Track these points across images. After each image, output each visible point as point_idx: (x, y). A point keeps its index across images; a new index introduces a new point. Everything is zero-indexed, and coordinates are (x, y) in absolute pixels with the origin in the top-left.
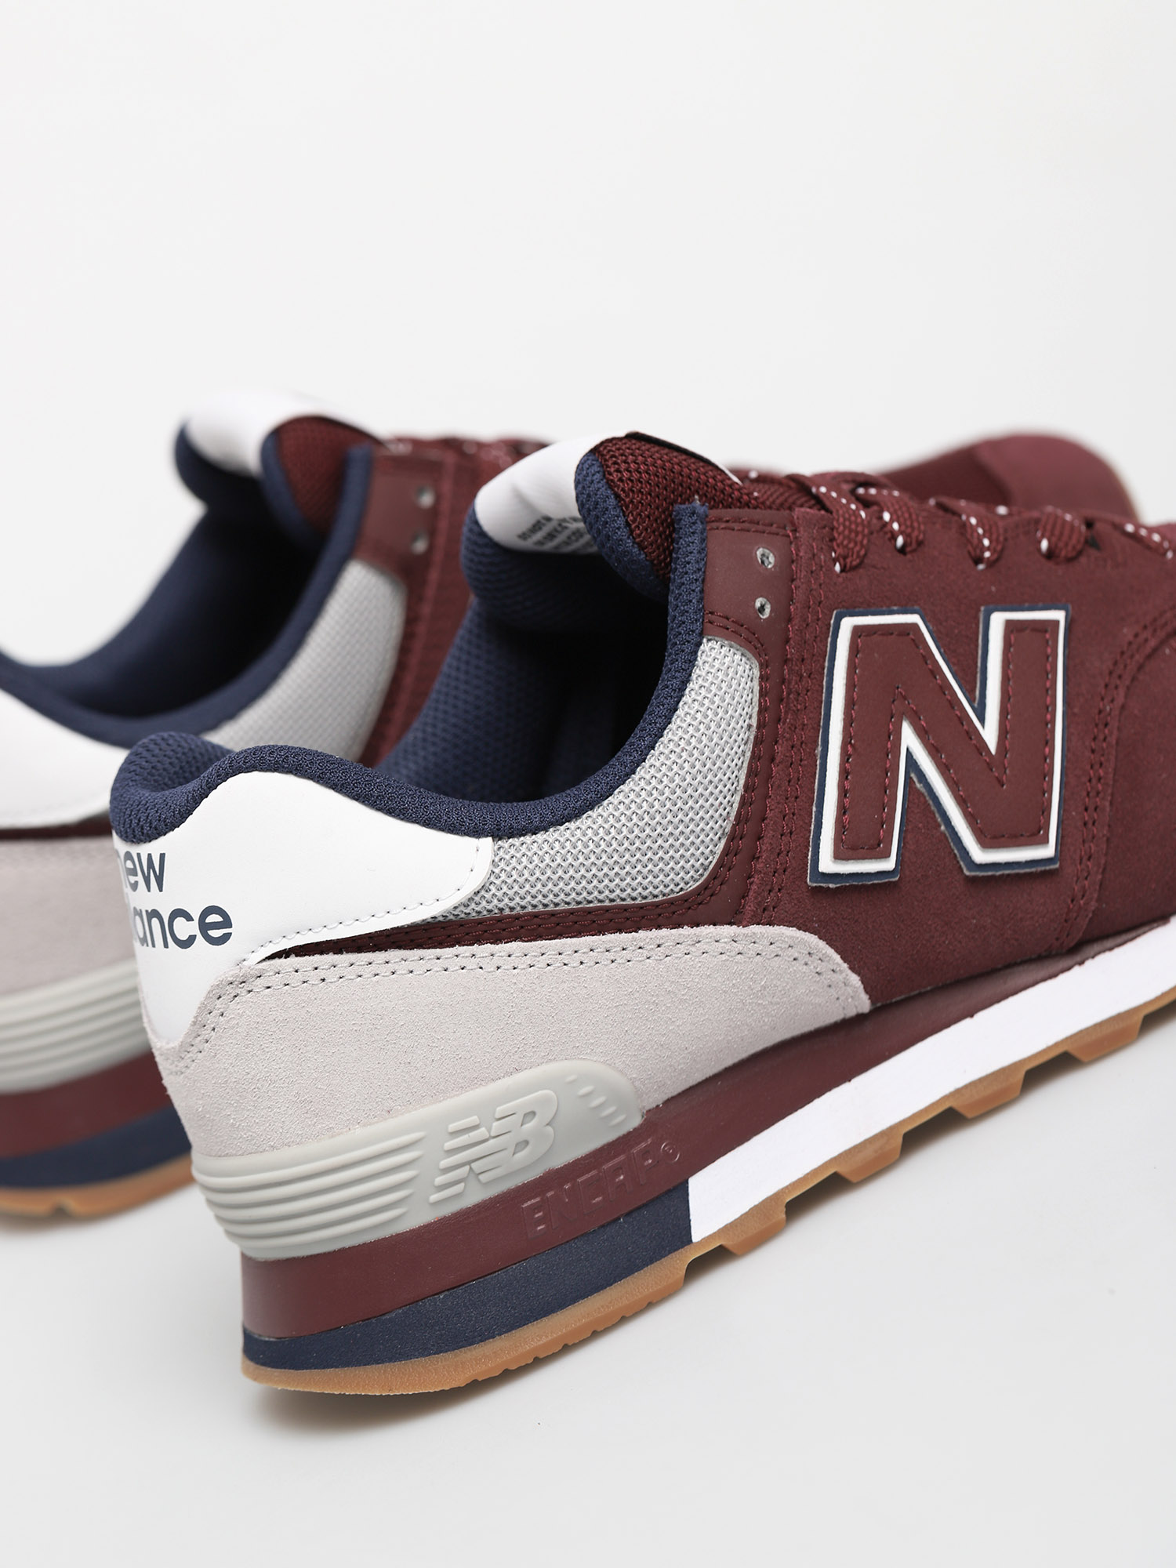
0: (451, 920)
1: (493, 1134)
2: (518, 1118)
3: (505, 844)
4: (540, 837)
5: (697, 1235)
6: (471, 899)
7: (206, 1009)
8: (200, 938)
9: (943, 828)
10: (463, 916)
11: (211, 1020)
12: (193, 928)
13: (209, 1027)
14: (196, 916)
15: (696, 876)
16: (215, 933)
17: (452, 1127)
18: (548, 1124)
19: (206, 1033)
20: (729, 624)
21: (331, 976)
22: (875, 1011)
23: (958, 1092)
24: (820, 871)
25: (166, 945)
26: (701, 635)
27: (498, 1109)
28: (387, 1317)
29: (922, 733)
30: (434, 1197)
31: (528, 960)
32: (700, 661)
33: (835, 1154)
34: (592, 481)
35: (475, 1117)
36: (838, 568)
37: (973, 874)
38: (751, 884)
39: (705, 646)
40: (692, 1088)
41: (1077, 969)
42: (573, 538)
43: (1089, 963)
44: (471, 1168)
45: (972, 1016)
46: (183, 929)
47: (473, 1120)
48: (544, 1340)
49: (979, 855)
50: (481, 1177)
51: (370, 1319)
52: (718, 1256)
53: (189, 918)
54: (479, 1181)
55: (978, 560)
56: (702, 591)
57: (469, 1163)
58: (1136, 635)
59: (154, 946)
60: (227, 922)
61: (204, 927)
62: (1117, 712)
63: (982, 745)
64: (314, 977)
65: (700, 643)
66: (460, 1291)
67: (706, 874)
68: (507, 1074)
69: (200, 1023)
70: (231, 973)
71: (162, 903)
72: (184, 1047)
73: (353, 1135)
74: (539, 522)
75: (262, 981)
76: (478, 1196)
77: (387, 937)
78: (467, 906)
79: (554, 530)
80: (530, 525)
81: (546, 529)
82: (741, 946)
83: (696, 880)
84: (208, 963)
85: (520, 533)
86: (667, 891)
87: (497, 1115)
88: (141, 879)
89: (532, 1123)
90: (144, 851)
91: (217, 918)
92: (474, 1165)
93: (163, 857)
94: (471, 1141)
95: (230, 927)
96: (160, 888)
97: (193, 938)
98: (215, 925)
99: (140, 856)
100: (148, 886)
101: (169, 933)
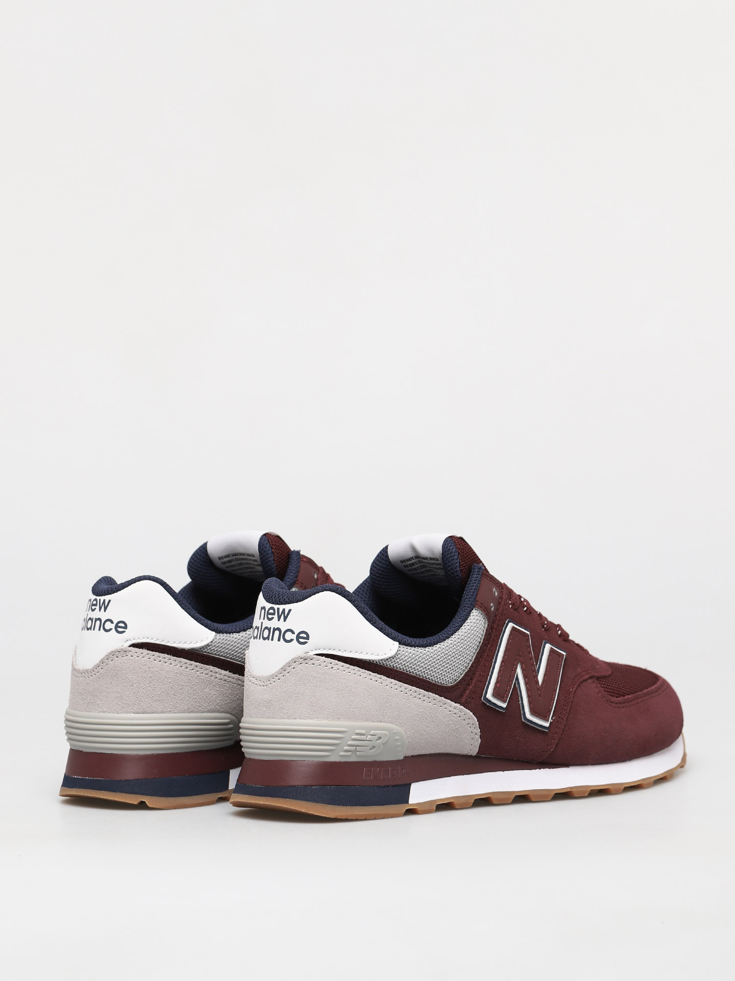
0: (377, 664)
1: (367, 739)
2: (376, 737)
3: (402, 646)
4: (413, 648)
5: (411, 802)
6: (387, 659)
7: (289, 665)
8: (295, 640)
9: (520, 702)
10: (382, 664)
11: (289, 669)
12: (294, 637)
13: (287, 671)
14: (296, 633)
15: (452, 682)
16: (301, 640)
17: (357, 731)
18: (383, 744)
19: (286, 673)
20: (482, 606)
21: (335, 667)
22: (475, 757)
23: (494, 793)
24: (487, 697)
25: (279, 640)
26: (474, 607)
27: (372, 731)
28: (314, 787)
29: (523, 670)
30: (341, 753)
31: (396, 687)
32: (471, 615)
33: (454, 796)
34: (447, 547)
35: (365, 731)
36: (511, 606)
37: (525, 721)
38: (466, 692)
39: (474, 611)
40: (419, 755)
42: (419, 568)
43: (542, 770)
44: (356, 749)
46: (289, 636)
47: (363, 731)
48: (361, 813)
49: (528, 715)
50: (357, 753)
52: (411, 812)
53: (293, 633)
54: (356, 754)
55: (543, 627)
56: (477, 593)
57: (356, 746)
58: (581, 672)
59: (272, 640)
60: (308, 638)
61: (298, 637)
62: (574, 692)
63: (537, 682)
64: (330, 666)
65: (473, 610)
66: (339, 787)
67: (455, 683)
68: (378, 721)
69: (284, 669)
70: (303, 655)
71: (283, 626)
72: (272, 676)
73: (325, 722)
74: (412, 558)
75: (312, 661)
76: (354, 759)
77: (356, 662)
78: (385, 661)
79: (416, 563)
80: (409, 558)
81: (413, 561)
82: (456, 711)
83: (452, 684)
84: (295, 649)
85: (402, 560)
86: (443, 683)
87: (371, 733)
88: (276, 617)
89: (379, 741)
90: (281, 607)
91: (304, 635)
92: (357, 747)
93: (290, 611)
94: (360, 739)
95: (308, 640)
96: (285, 621)
97: (292, 640)
98: (303, 637)
99: (278, 609)
100: (279, 619)
101: (282, 636)
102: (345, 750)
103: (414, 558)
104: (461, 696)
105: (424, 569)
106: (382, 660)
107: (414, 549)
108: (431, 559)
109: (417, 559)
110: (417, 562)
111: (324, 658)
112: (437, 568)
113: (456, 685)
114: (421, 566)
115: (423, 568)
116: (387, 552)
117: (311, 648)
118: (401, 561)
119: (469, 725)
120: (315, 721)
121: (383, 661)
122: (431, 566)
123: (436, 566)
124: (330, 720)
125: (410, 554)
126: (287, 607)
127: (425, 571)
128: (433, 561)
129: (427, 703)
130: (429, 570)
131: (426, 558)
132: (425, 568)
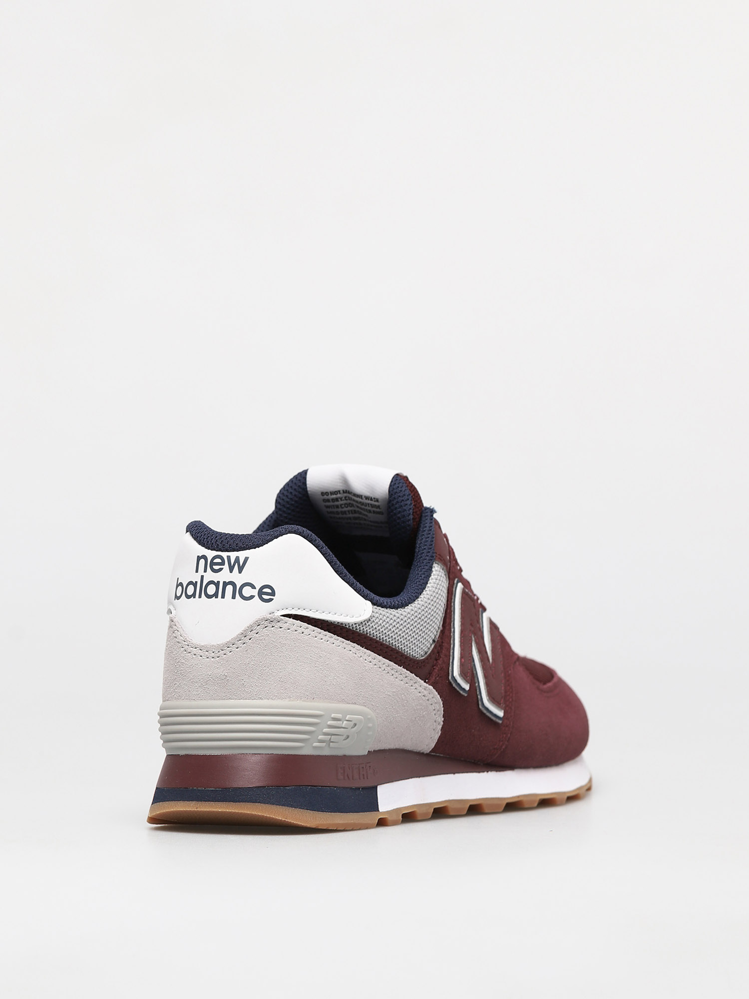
0: (350, 629)
1: (343, 726)
2: (352, 724)
3: (375, 607)
4: (386, 610)
5: (381, 809)
6: (361, 623)
7: (249, 629)
8: (257, 597)
11: (250, 635)
12: (255, 592)
13: (248, 637)
14: (258, 588)
15: (423, 654)
16: (265, 597)
17: (333, 715)
18: (357, 733)
19: (246, 640)
20: (442, 559)
22: (427, 755)
24: (453, 675)
25: (234, 597)
26: (435, 560)
27: (348, 716)
29: (476, 643)
30: (315, 744)
31: (370, 659)
32: (434, 569)
34: (398, 487)
37: (482, 709)
38: (434, 669)
39: (435, 565)
41: (486, 773)
44: (330, 739)
45: (454, 774)
46: (247, 591)
47: (339, 716)
49: (485, 701)
50: (331, 743)
51: (280, 786)
52: (382, 823)
53: (253, 587)
54: (329, 745)
59: (223, 597)
60: (273, 593)
61: (261, 593)
64: (300, 630)
65: (433, 563)
67: (426, 656)
68: (352, 703)
69: (244, 634)
70: (269, 616)
71: (238, 578)
72: (229, 645)
73: (298, 703)
74: (339, 491)
75: (279, 624)
76: (326, 752)
77: (327, 625)
78: (359, 625)
79: (341, 499)
80: (334, 490)
81: (339, 495)
82: (426, 693)
83: (422, 656)
84: (257, 609)
85: (325, 491)
86: (414, 655)
87: (347, 718)
88: (226, 567)
89: (354, 729)
90: (233, 555)
91: (269, 591)
92: (332, 736)
93: (246, 559)
94: (337, 725)
95: (274, 596)
96: (240, 572)
97: (252, 597)
98: (267, 593)
99: (229, 557)
100: (231, 570)
101: (238, 592)
102: (319, 740)
103: (341, 492)
104: (430, 674)
105: (349, 508)
106: (355, 624)
107: (345, 481)
108: (367, 498)
109: (345, 495)
110: (343, 498)
111: (291, 619)
112: (370, 511)
113: (427, 658)
114: (345, 504)
115: (347, 507)
116: (305, 479)
117: (278, 607)
118: (322, 493)
119: (435, 712)
120: (286, 702)
121: (357, 625)
122: (363, 507)
123: (370, 508)
124: (303, 701)
125: (339, 486)
126: (242, 555)
127: (349, 511)
128: (369, 502)
129: (399, 681)
130: (355, 511)
131: (360, 496)
132: (351, 507)
